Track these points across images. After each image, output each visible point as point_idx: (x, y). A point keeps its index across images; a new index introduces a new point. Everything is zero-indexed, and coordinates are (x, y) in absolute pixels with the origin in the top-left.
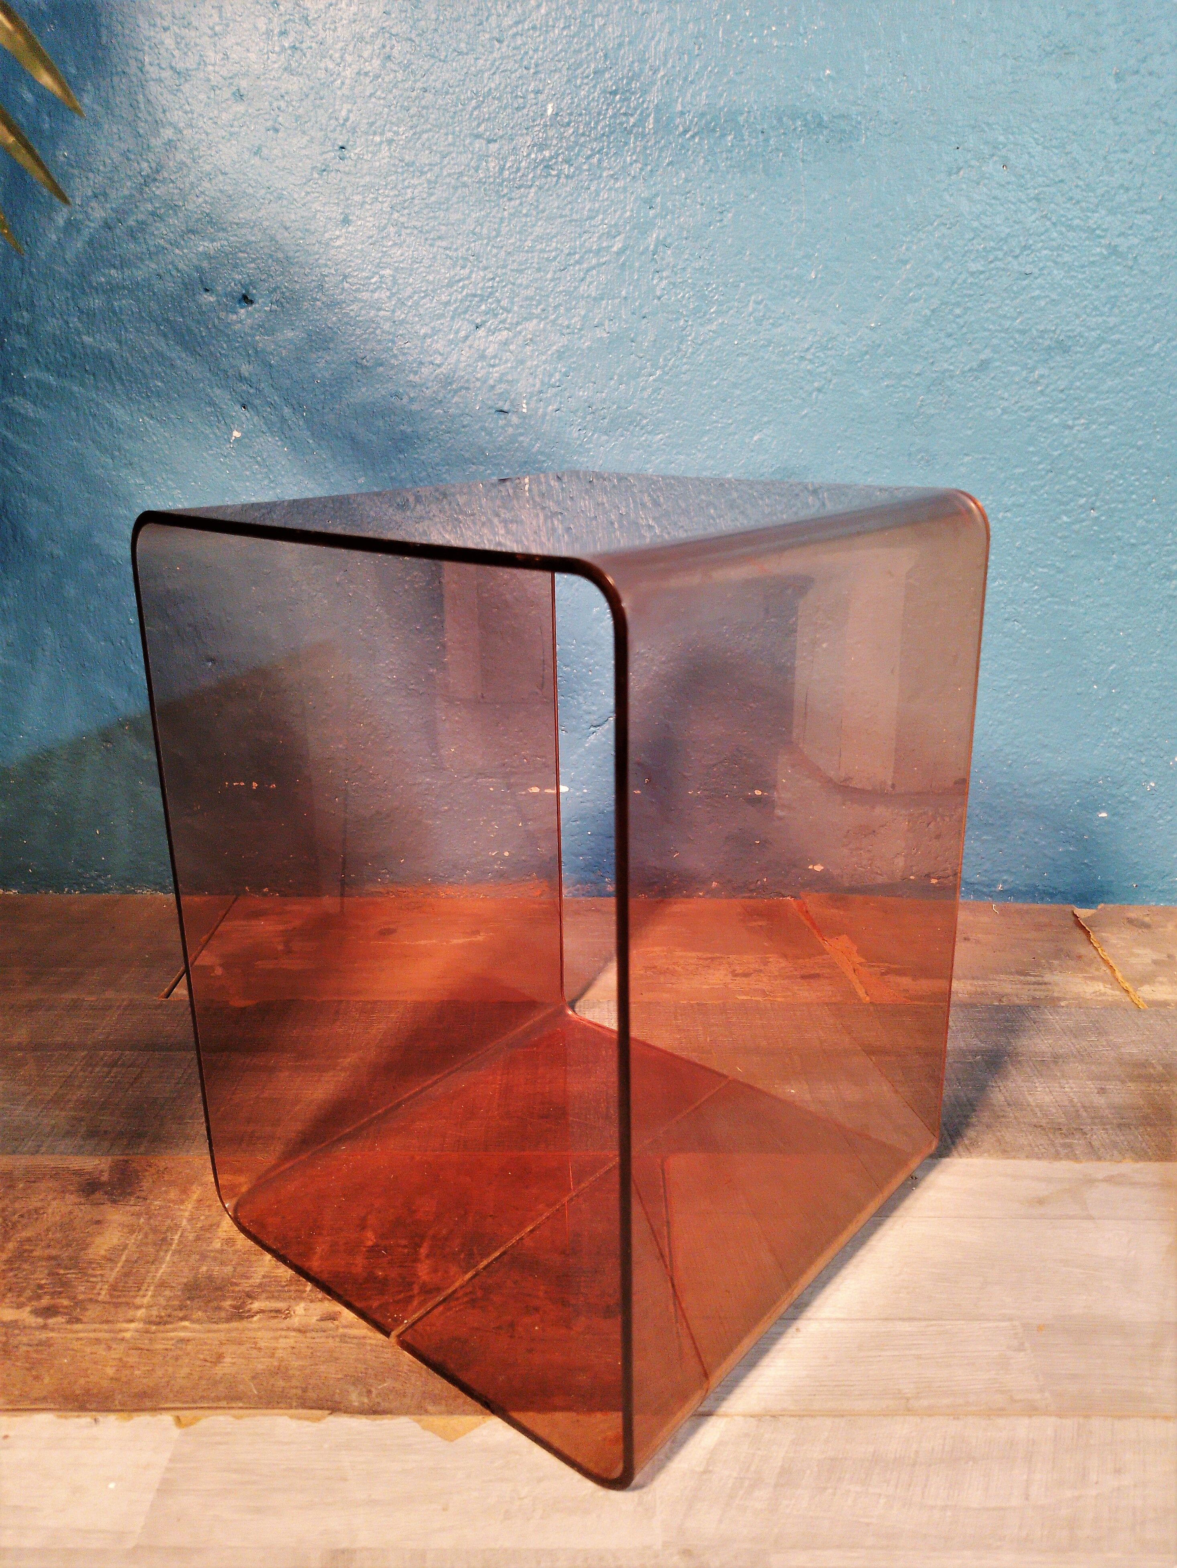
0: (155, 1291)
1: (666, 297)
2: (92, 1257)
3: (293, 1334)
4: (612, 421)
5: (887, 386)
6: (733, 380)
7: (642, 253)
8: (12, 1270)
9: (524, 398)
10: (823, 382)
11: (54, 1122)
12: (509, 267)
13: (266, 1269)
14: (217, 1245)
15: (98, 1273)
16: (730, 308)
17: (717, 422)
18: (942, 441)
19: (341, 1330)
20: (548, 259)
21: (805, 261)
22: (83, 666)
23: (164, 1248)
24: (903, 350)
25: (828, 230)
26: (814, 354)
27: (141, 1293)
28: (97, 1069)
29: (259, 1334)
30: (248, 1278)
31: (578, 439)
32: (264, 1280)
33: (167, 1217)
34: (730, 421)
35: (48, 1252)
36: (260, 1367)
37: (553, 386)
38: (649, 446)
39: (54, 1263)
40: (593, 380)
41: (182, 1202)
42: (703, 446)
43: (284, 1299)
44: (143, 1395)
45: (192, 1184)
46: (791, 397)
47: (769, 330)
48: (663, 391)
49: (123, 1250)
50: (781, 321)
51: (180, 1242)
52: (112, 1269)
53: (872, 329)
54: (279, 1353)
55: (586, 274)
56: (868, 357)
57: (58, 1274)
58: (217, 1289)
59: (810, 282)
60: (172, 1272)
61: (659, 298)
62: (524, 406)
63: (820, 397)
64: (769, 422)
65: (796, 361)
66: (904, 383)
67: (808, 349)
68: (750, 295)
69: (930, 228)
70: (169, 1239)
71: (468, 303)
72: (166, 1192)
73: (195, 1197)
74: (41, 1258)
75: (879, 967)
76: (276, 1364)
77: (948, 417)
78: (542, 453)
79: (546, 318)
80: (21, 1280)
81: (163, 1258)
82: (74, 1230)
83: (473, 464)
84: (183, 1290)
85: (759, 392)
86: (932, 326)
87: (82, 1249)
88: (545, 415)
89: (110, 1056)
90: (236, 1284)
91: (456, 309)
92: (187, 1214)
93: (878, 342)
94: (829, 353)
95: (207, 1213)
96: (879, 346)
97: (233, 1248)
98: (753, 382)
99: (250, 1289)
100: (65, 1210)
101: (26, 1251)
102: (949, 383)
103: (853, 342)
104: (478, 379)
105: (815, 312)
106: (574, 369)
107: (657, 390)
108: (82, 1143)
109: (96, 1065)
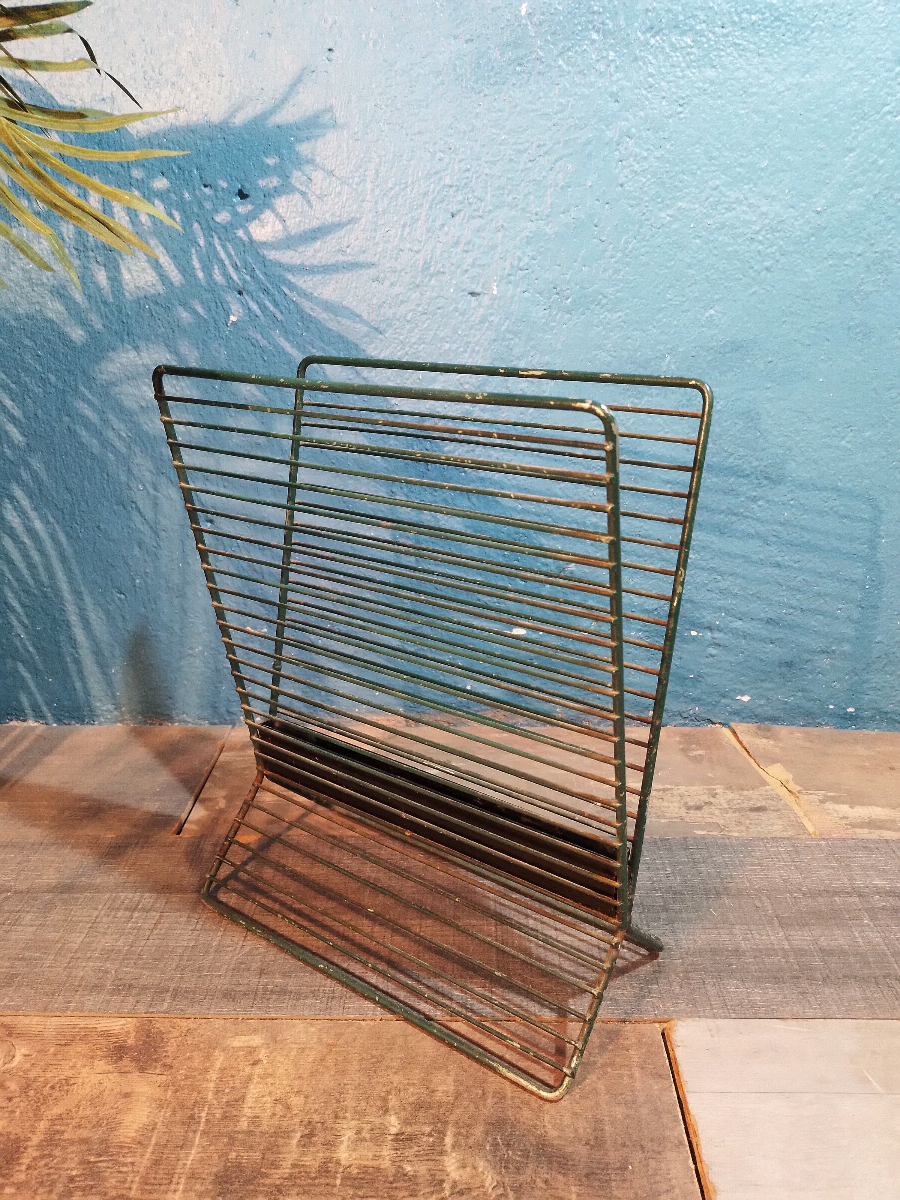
0: (185, 1184)
1: (630, 183)
2: (122, 1139)
4: (574, 301)
5: (830, 266)
6: (689, 261)
7: (607, 144)
8: (43, 1157)
9: (495, 281)
10: (771, 262)
11: (81, 974)
12: (483, 159)
13: (295, 1156)
14: (243, 1125)
15: (130, 1160)
16: (687, 194)
17: (670, 300)
18: (879, 315)
20: (519, 151)
21: (758, 149)
22: (99, 528)
23: (193, 1128)
24: (846, 232)
25: (780, 120)
26: (763, 237)
27: (172, 1187)
28: (120, 914)
30: (277, 1168)
31: (543, 318)
32: (293, 1171)
33: (193, 1090)
34: (684, 299)
35: (79, 1132)
37: (521, 270)
38: (608, 323)
39: (84, 1148)
40: (558, 262)
41: (207, 1070)
42: (658, 322)
45: (214, 1049)
46: (741, 276)
47: (723, 214)
48: (622, 273)
49: (152, 1130)
50: (734, 206)
51: (208, 1121)
52: (142, 1156)
53: (818, 213)
55: (554, 163)
56: (813, 239)
57: (89, 1163)
58: (247, 1182)
59: (762, 170)
60: (202, 1160)
61: (622, 185)
62: (495, 288)
63: (769, 275)
64: (720, 300)
65: (748, 243)
66: (846, 262)
67: (758, 232)
68: (706, 182)
69: (878, 117)
70: (197, 1115)
71: (445, 193)
72: (190, 1058)
73: (218, 1065)
74: (72, 1142)
75: (815, 794)
77: (886, 293)
78: (509, 332)
79: (517, 205)
80: (52, 1171)
81: (192, 1141)
82: (104, 1104)
83: (447, 342)
84: (213, 1183)
85: (712, 271)
86: (874, 210)
87: (114, 1129)
88: (513, 296)
89: (131, 899)
90: (267, 1176)
91: (433, 199)
92: (212, 1085)
93: (823, 225)
94: (778, 234)
95: (231, 1086)
96: (824, 229)
97: (260, 1129)
98: (707, 262)
99: (281, 1181)
100: (95, 1079)
101: (58, 1132)
102: (886, 263)
103: (801, 225)
104: (452, 264)
105: (766, 197)
106: (541, 253)
107: (617, 271)
108: (108, 998)
109: (118, 909)
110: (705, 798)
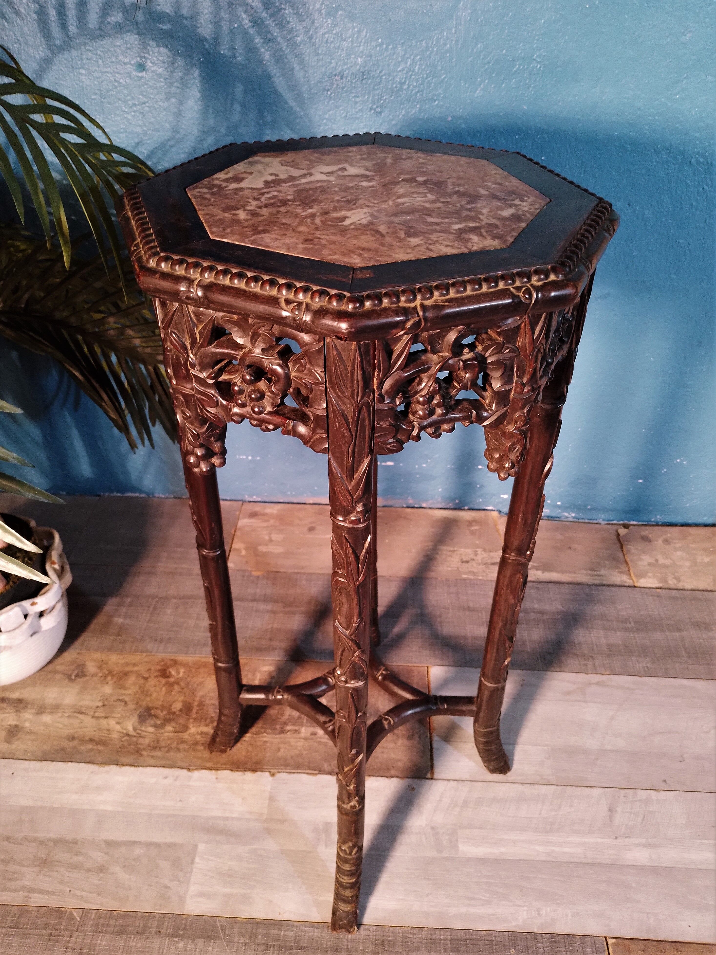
3: (302, 740)
19: (318, 740)
29: (291, 740)
36: (293, 753)
43: (298, 726)
44: (257, 763)
54: (299, 748)
76: (298, 752)
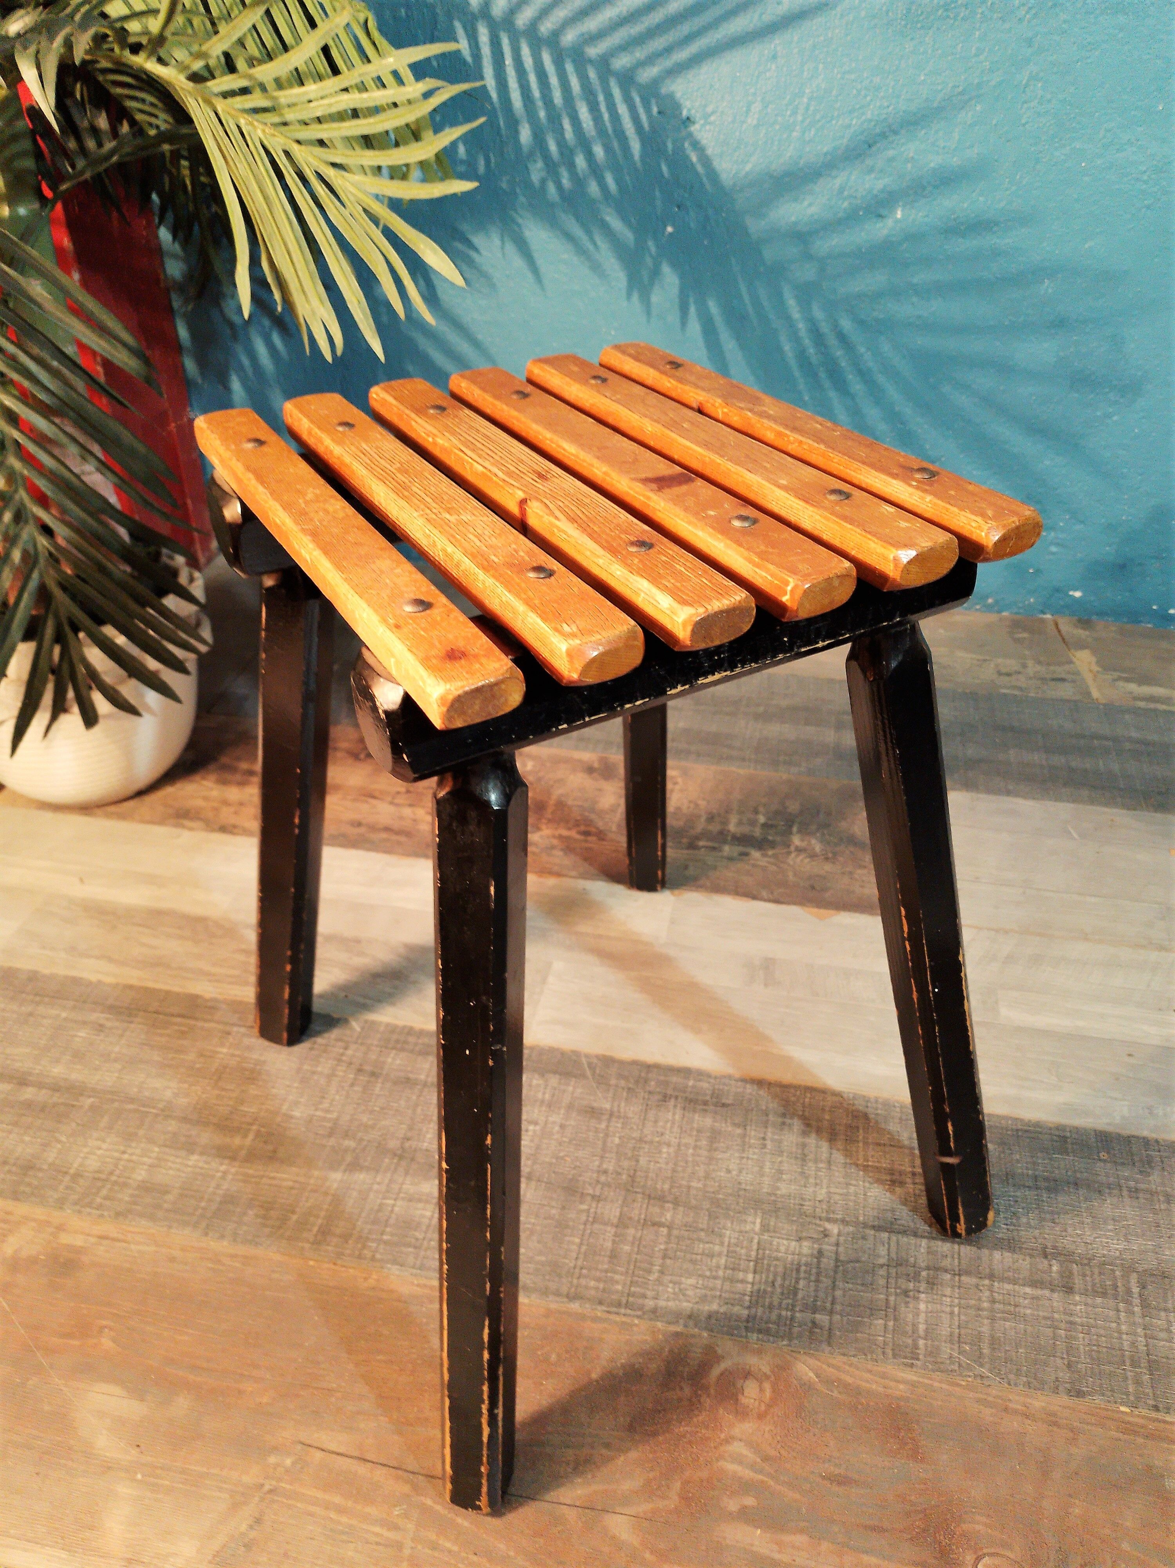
1: (1032, 124)
6: (1076, 196)
7: (1016, 86)
13: (702, 826)
16: (1083, 135)
26: (1149, 176)
35: (576, 802)
37: (924, 197)
39: (580, 809)
46: (1122, 213)
47: (1114, 154)
50: (1125, 147)
65: (1133, 182)
67: (1144, 172)
68: (1103, 124)
75: (1112, 674)
85: (1097, 206)
98: (1092, 198)
110: (1017, 668)
